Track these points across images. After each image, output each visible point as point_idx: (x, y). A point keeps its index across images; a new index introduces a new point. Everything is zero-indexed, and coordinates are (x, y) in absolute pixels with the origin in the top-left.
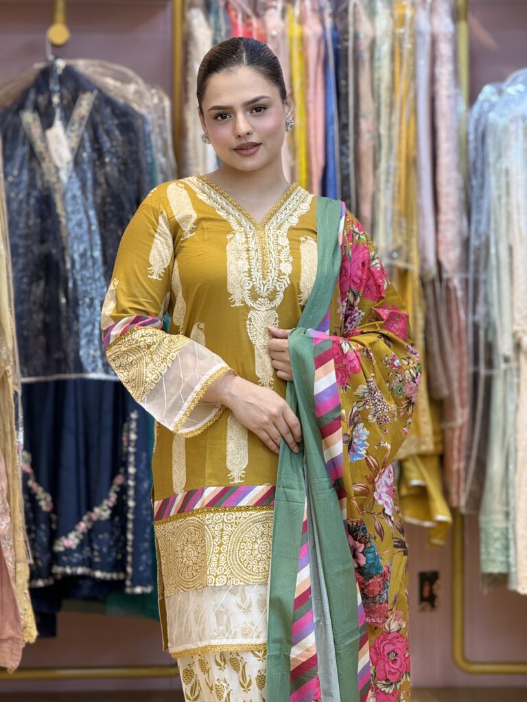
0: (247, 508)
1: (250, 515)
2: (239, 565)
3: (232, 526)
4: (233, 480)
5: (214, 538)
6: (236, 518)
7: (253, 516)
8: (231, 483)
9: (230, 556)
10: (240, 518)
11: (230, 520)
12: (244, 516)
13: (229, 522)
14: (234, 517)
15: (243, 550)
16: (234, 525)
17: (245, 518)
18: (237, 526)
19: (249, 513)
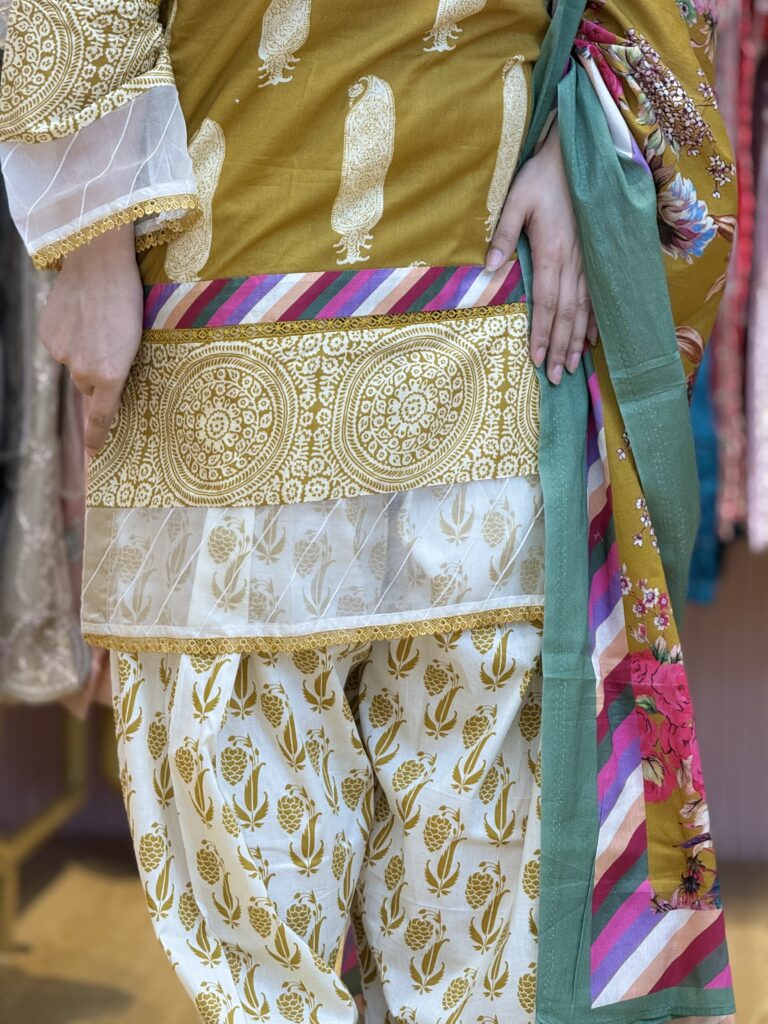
0: (374, 321)
1: (380, 337)
2: (357, 451)
3: (340, 363)
4: (343, 256)
5: (300, 392)
6: (351, 344)
7: (385, 338)
8: (339, 263)
9: (337, 432)
10: (359, 343)
11: (338, 350)
12: (367, 339)
13: (335, 353)
14: (346, 341)
15: (365, 418)
16: (346, 362)
17: (370, 344)
18: (352, 361)
19: (378, 331)
